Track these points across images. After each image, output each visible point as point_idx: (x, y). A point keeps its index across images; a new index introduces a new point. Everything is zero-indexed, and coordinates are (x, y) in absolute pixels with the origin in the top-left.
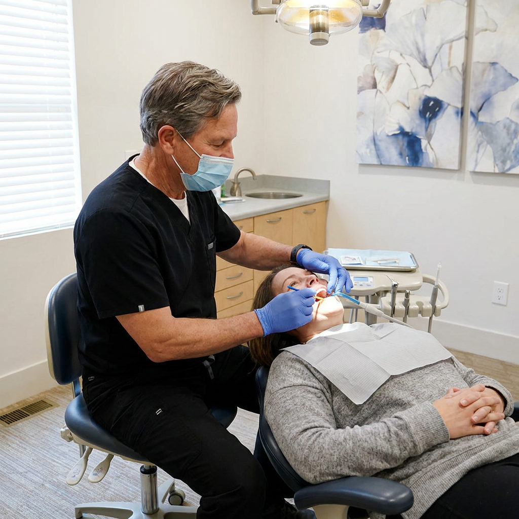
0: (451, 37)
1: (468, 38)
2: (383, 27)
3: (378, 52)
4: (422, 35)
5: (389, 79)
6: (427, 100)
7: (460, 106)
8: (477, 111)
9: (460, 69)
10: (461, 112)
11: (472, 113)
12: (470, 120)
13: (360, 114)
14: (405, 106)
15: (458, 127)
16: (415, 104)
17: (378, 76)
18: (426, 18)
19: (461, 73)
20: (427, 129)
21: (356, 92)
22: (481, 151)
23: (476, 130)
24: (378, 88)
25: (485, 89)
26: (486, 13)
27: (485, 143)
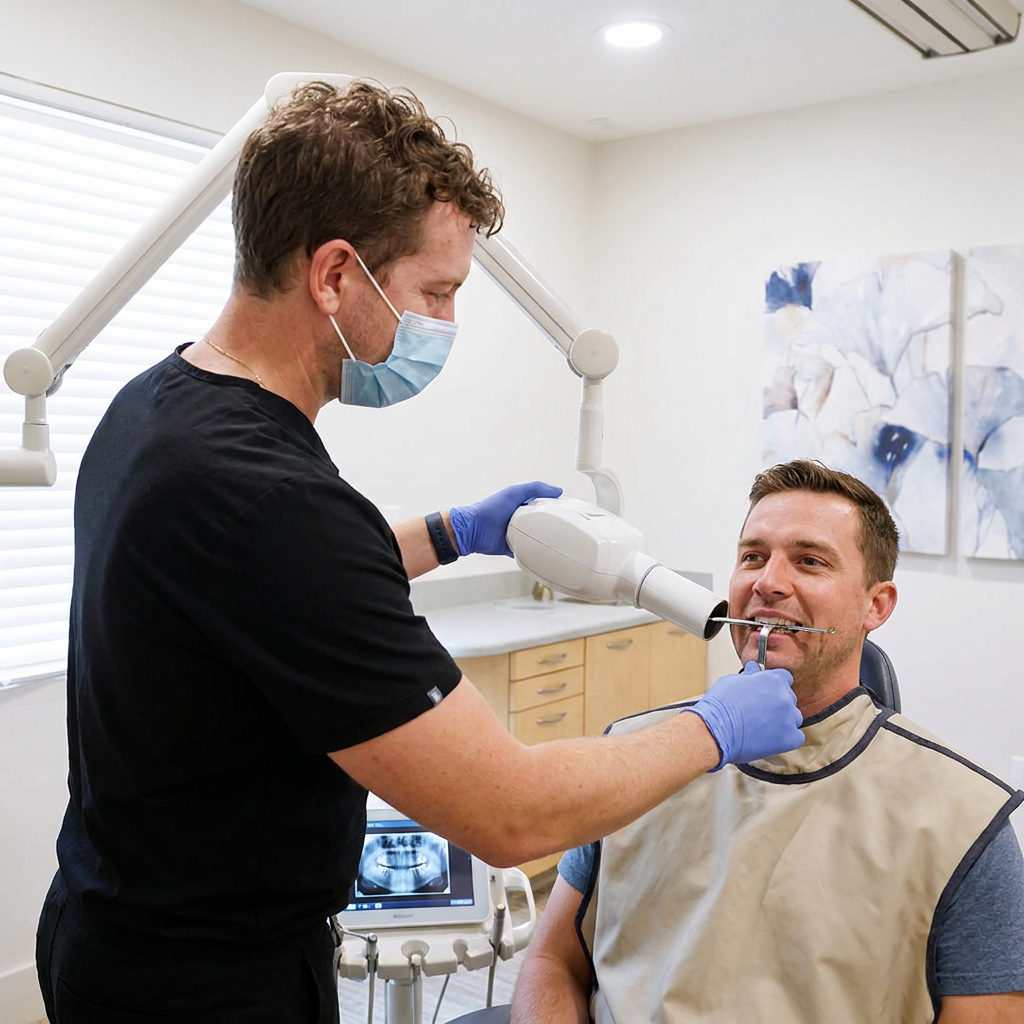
0: (926, 322)
1: (955, 323)
2: (808, 303)
3: (800, 346)
4: (877, 319)
5: (819, 393)
6: (888, 431)
7: (945, 441)
8: (976, 451)
9: (944, 377)
10: (947, 453)
11: (967, 455)
12: (963, 466)
13: (768, 454)
14: (846, 437)
15: (943, 478)
16: (867, 437)
17: (800, 387)
18: (881, 290)
19: (946, 384)
20: (888, 480)
21: (761, 415)
22: (986, 522)
23: (974, 484)
24: (800, 406)
25: (987, 411)
26: (985, 284)
27: (991, 507)
